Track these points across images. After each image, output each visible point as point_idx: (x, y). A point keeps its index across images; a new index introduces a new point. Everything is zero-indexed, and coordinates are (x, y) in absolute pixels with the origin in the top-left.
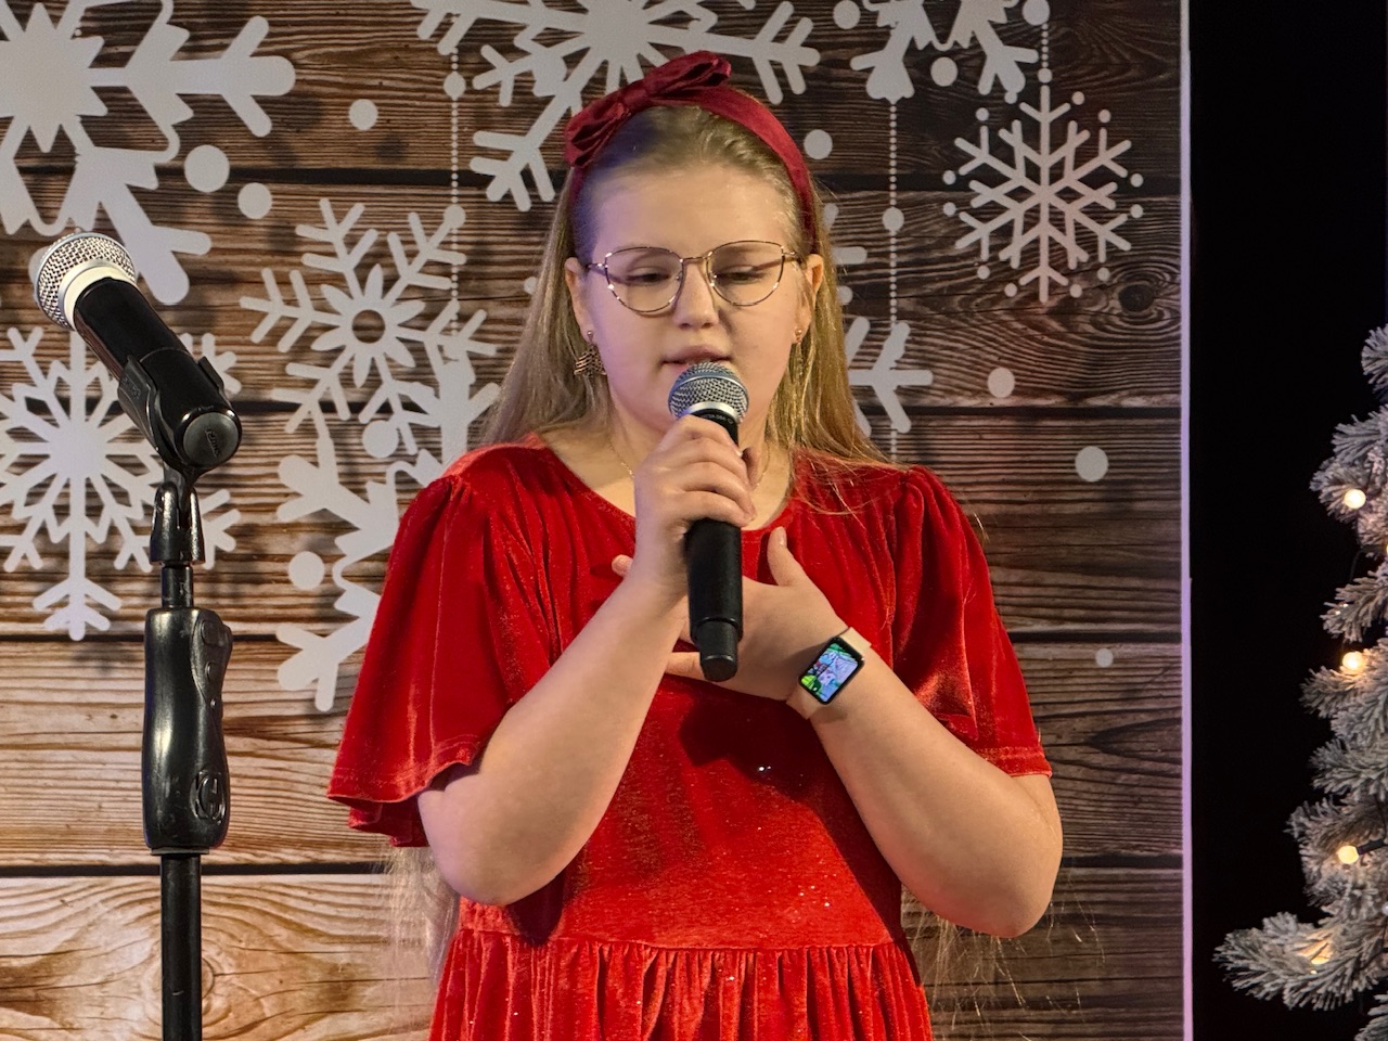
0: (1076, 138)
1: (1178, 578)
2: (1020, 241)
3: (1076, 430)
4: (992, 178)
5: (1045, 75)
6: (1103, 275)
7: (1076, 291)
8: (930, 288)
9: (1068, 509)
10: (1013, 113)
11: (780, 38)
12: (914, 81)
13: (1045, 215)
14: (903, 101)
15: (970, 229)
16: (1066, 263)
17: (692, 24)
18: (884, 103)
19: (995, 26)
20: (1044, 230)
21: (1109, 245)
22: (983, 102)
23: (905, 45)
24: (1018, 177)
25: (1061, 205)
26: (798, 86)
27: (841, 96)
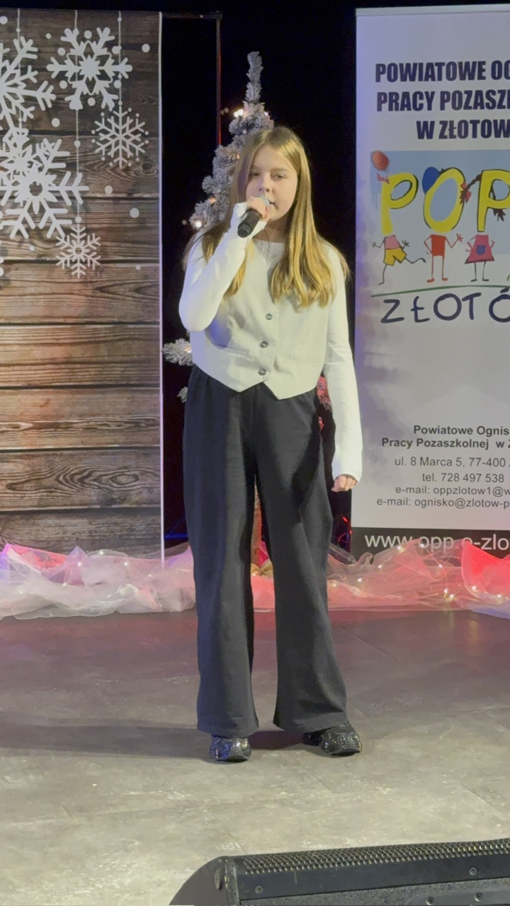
0: (129, 121)
1: (158, 244)
2: (114, 150)
3: (130, 204)
4: (105, 132)
5: (120, 103)
6: (138, 160)
7: (130, 165)
8: (88, 163)
9: (128, 225)
10: (111, 114)
11: (44, 91)
12: (83, 104)
13: (121, 142)
14: (80, 110)
15: (99, 147)
16: (127, 156)
17: (19, 87)
18: (75, 110)
19: (105, 88)
20: (121, 147)
21: (139, 151)
22: (103, 110)
23: (80, 93)
24: (113, 132)
25: (125, 140)
26: (50, 105)
27: (62, 109)
